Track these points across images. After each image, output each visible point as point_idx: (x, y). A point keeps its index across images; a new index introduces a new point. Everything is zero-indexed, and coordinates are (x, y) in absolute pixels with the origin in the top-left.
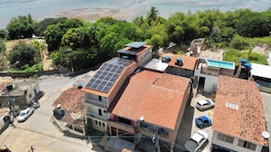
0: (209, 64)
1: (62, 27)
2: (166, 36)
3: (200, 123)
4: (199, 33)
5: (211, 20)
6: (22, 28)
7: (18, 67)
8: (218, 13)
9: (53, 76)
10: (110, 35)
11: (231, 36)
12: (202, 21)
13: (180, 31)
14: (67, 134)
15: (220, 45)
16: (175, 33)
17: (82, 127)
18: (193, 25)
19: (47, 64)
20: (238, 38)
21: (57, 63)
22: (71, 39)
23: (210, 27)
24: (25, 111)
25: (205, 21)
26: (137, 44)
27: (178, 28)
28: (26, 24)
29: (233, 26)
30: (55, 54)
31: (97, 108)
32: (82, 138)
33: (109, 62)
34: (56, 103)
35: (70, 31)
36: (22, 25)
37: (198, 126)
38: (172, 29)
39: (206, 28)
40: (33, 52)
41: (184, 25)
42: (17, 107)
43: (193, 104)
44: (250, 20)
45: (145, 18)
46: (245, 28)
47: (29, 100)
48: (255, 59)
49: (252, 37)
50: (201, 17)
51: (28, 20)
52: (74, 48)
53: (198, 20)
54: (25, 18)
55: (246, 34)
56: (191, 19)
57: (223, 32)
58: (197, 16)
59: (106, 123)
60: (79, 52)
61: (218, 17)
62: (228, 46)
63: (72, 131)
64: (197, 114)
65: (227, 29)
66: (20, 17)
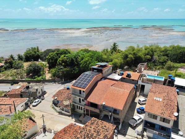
0: (147, 77)
1: (57, 54)
2: (122, 61)
3: (140, 110)
4: (144, 59)
5: (152, 51)
6: (33, 55)
7: (31, 77)
8: (157, 47)
9: (52, 83)
10: (86, 59)
11: (165, 62)
12: (147, 52)
13: (131, 58)
14: (60, 113)
15: (158, 67)
16: (128, 59)
17: (69, 109)
18: (140, 54)
19: (48, 76)
20: (169, 63)
21: (54, 75)
22: (63, 61)
23: (152, 56)
24: (37, 100)
25: (149, 52)
26: (103, 64)
27: (130, 56)
28: (35, 52)
29: (167, 55)
30: (53, 70)
31: (78, 98)
32: (69, 116)
33: (86, 73)
34: (54, 96)
35: (62, 56)
36: (33, 53)
37: (138, 112)
38: (126, 57)
39: (148, 57)
40: (40, 69)
41: (134, 54)
42: (32, 98)
43: (137, 100)
44: (179, 51)
45: (109, 50)
46: (175, 57)
47: (38, 95)
48: (179, 76)
49: (180, 63)
50: (146, 49)
51: (37, 50)
52: (65, 67)
53: (144, 51)
54: (35, 49)
55: (175, 61)
56: (139, 51)
57: (160, 59)
58: (144, 48)
59: (83, 107)
60: (68, 69)
61: (157, 50)
62: (163, 68)
63: (63, 112)
64: (138, 106)
65: (163, 57)
66: (32, 48)
